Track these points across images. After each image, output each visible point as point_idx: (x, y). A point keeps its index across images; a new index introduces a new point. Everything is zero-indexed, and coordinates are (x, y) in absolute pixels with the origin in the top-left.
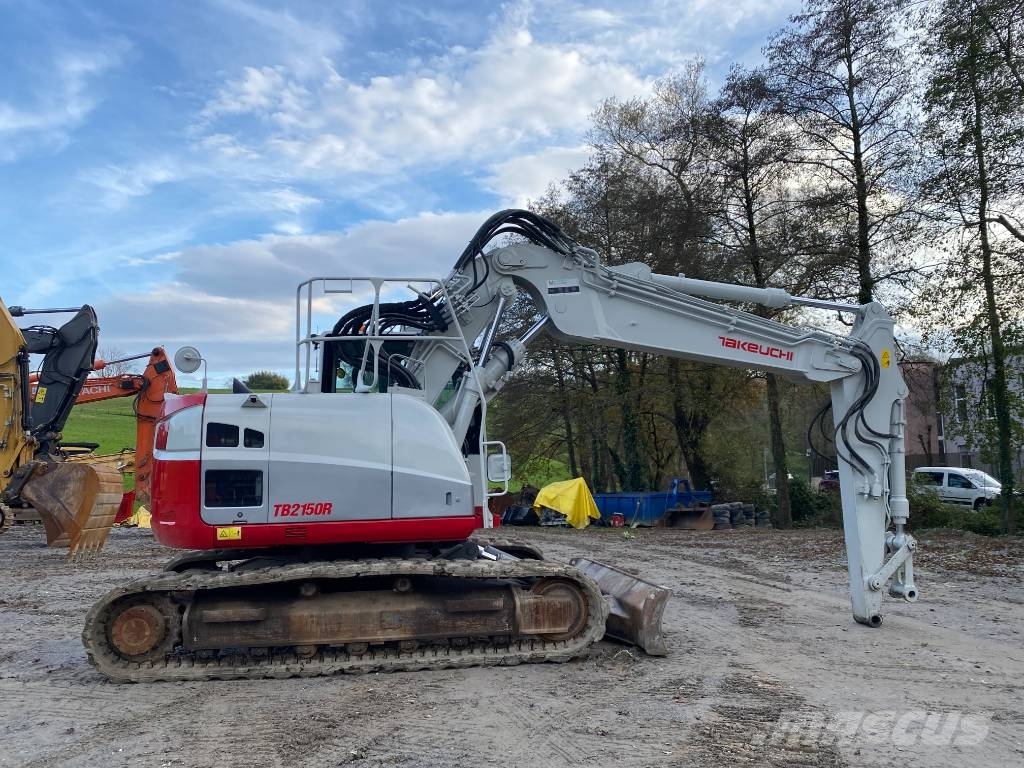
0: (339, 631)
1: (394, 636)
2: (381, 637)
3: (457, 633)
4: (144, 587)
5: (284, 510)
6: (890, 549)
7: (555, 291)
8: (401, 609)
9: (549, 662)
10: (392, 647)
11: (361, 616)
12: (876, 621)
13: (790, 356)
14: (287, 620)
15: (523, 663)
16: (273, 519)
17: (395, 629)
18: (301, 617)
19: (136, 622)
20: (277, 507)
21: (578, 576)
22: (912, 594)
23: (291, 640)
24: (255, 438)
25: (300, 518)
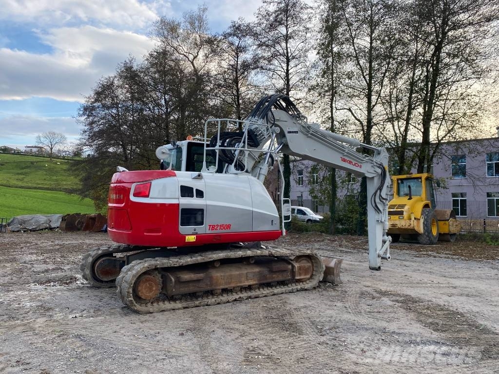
0: (231, 282)
1: (251, 282)
2: (247, 283)
3: (273, 280)
4: (156, 266)
5: (212, 227)
6: (384, 242)
7: (290, 132)
8: (253, 271)
9: (306, 290)
10: (250, 288)
11: (239, 274)
12: (379, 269)
13: (361, 167)
14: (211, 278)
15: (298, 291)
16: (208, 232)
17: (251, 279)
18: (217, 276)
19: (149, 284)
20: (210, 226)
21: (316, 255)
22: (389, 258)
23: (213, 287)
24: (200, 194)
25: (219, 231)
